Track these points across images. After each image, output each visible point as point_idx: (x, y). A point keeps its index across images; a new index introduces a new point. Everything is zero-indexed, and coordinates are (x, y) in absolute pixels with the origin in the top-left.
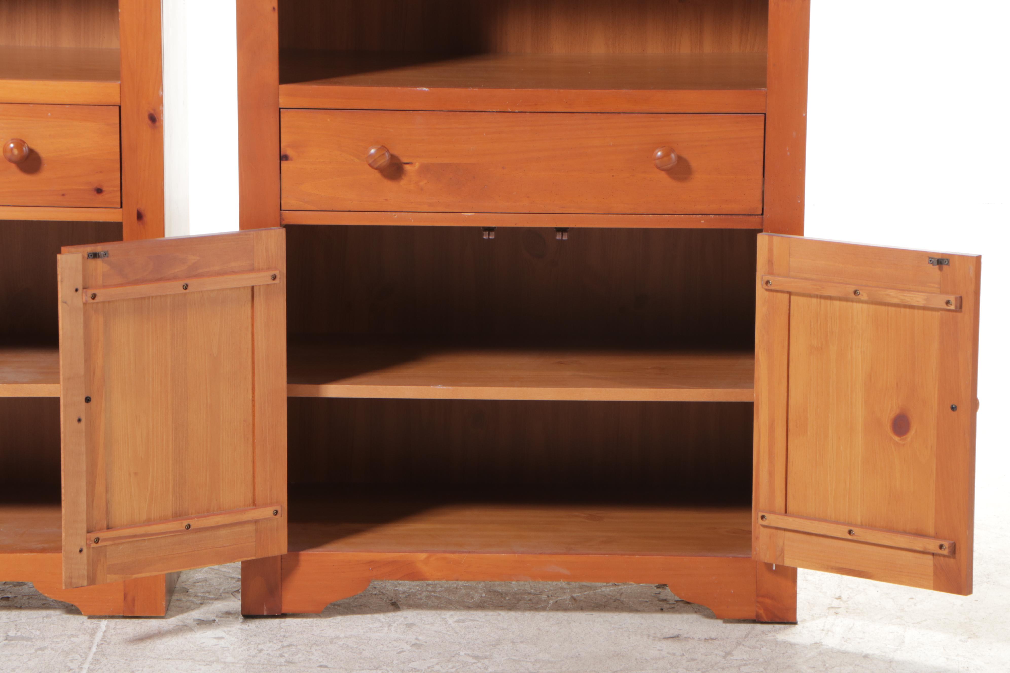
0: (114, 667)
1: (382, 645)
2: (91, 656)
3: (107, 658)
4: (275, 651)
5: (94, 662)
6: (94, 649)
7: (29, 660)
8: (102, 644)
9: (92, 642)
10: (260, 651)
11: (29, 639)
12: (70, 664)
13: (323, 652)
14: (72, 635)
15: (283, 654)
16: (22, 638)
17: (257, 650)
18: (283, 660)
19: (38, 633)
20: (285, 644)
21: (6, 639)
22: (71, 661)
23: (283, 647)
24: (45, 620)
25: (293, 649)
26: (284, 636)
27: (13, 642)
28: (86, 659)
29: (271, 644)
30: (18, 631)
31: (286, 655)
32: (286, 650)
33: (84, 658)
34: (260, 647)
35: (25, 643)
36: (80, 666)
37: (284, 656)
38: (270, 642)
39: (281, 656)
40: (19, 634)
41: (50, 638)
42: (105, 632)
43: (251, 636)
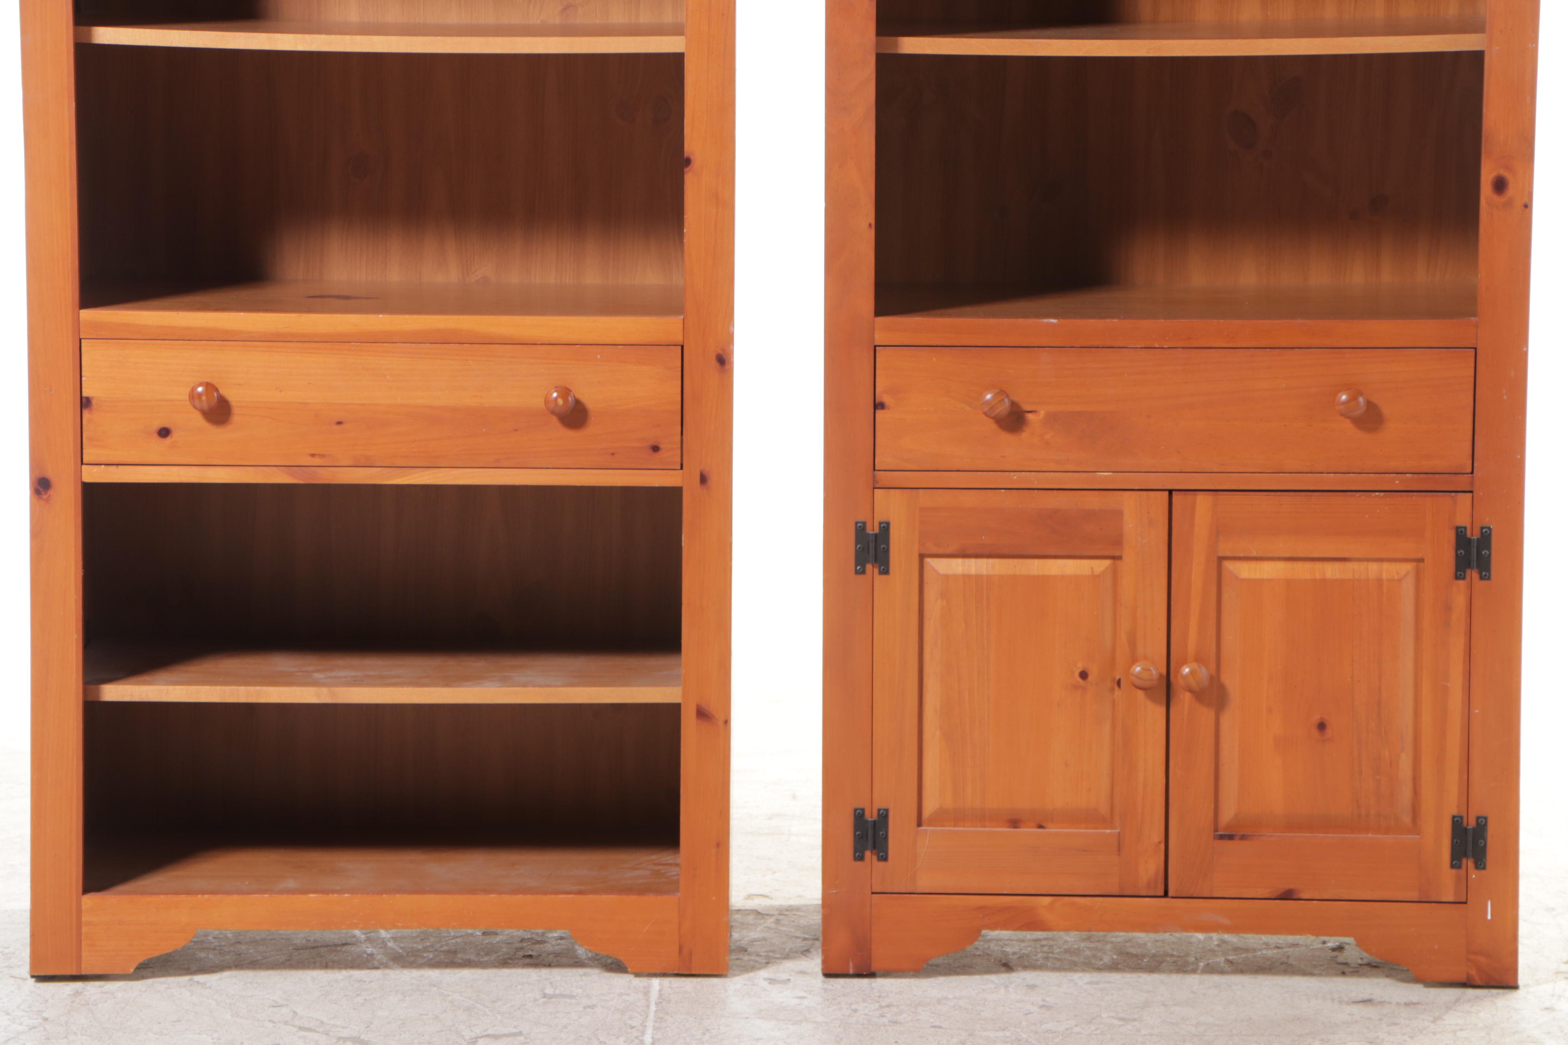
0: (684, 1025)
1: (1003, 1006)
2: (652, 1016)
3: (672, 1017)
4: (873, 1011)
5: (658, 1021)
6: (653, 1008)
7: (580, 1018)
8: (660, 1003)
9: (648, 1000)
10: (855, 1011)
11: (571, 997)
12: (630, 1022)
13: (932, 1013)
14: (621, 993)
15: (885, 1015)
16: (563, 996)
17: (852, 1010)
18: (885, 1020)
19: (580, 991)
20: (883, 1004)
21: (545, 997)
22: (631, 1018)
23: (881, 1007)
24: (584, 978)
25: (895, 1009)
26: (880, 997)
27: (554, 1000)
28: (647, 1017)
29: (866, 1004)
30: (555, 989)
31: (888, 1015)
32: (886, 1010)
33: (645, 1016)
34: (854, 1007)
35: (569, 1001)
36: (643, 1024)
37: (885, 1016)
38: (864, 1002)
39: (882, 1016)
40: (558, 992)
41: (597, 996)
42: (660, 990)
43: (839, 996)
